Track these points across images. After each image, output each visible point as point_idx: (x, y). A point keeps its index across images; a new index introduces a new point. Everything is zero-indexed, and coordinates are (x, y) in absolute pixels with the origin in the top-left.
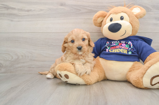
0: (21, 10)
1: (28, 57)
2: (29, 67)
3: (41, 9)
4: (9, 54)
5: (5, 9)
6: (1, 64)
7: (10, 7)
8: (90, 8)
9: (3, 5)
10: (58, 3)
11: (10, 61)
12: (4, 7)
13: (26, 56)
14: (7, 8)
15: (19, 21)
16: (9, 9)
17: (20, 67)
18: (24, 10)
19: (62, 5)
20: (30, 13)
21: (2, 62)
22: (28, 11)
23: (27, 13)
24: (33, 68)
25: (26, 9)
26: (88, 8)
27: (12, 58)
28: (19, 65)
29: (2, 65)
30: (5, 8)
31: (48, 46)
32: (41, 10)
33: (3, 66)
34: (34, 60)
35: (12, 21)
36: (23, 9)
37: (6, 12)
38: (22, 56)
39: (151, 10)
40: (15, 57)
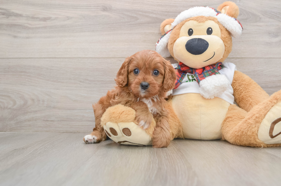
0: (33, 18)
1: (43, 101)
2: (44, 120)
4: (9, 97)
5: (4, 16)
7: (13, 13)
8: (154, 16)
10: (98, 6)
11: (10, 108)
12: (1, 13)
13: (39, 101)
14: (8, 14)
15: (27, 38)
16: (10, 15)
17: (29, 121)
18: (37, 18)
19: (105, 9)
20: (49, 23)
22: (45, 19)
23: (42, 24)
24: (52, 121)
25: (41, 16)
27: (15, 103)
28: (27, 117)
30: (3, 14)
31: (80, 82)
32: (68, 18)
34: (54, 108)
35: (15, 37)
36: (36, 16)
37: (5, 21)
38: (33, 100)
40: (19, 102)
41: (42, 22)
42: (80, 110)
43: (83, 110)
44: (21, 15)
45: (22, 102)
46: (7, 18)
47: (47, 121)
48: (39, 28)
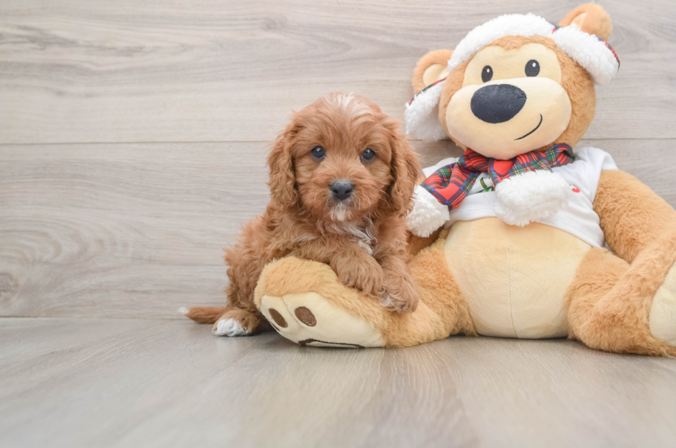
0: (102, 48)
1: (125, 245)
2: (127, 291)
3: (183, 45)
4: (45, 235)
5: (34, 45)
6: (11, 278)
7: (55, 37)
8: (388, 40)
9: (25, 28)
10: (254, 19)
11: (47, 262)
12: (28, 37)
13: (115, 244)
14: (42, 41)
15: (88, 96)
16: (49, 43)
17: (91, 291)
18: (110, 49)
19: (270, 25)
20: (138, 61)
21: (14, 269)
22: (129, 52)
23: (124, 62)
24: (145, 292)
25: (121, 45)
26: (380, 38)
27: (58, 250)
28: (87, 282)
29: (12, 283)
30: (33, 40)
31: (213, 199)
32: (185, 48)
33: (17, 285)
34: (151, 260)
35: (60, 93)
36: (108, 45)
37: (36, 56)
38: (100, 242)
39: (648, 42)
40: (70, 248)
41: (123, 59)
42: (211, 265)
43: (218, 265)
44: (73, 43)
45: (76, 248)
46: (42, 49)
47: (134, 291)
48: (116, 72)
